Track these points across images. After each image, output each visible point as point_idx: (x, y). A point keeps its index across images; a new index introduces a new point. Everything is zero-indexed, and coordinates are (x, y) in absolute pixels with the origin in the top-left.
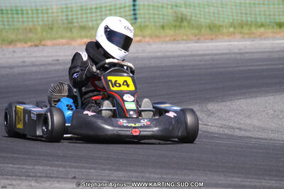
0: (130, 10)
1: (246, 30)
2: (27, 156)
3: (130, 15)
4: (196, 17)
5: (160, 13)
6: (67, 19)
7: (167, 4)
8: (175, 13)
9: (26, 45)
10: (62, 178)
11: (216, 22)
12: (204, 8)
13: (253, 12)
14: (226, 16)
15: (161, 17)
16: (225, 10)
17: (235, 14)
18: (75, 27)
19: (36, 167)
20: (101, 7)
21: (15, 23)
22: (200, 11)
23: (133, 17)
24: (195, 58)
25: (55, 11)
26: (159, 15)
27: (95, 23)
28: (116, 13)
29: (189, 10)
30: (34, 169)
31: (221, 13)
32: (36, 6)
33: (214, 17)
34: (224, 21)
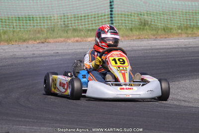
0: (108, 18)
1: (189, 31)
2: (35, 121)
3: (108, 21)
4: (154, 22)
5: (130, 19)
6: (64, 24)
7: (135, 14)
8: (140, 19)
9: (35, 42)
11: (169, 26)
12: (160, 16)
13: (195, 19)
14: (176, 22)
15: (130, 22)
16: (175, 17)
17: (182, 20)
18: (70, 29)
19: (42, 128)
20: (88, 16)
21: (28, 27)
22: (158, 18)
23: (110, 22)
24: (154, 51)
25: (56, 18)
26: (128, 21)
27: (84, 26)
28: (98, 20)
29: (149, 17)
30: (40, 129)
31: (172, 19)
32: (43, 15)
33: (167, 22)
34: (174, 25)
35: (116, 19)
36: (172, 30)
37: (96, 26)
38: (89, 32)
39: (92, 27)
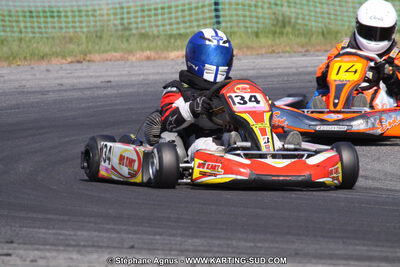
0: (210, 11)
2: (66, 218)
3: (210, 18)
4: (303, 19)
5: (254, 14)
6: (122, 24)
7: (263, 2)
8: (275, 14)
9: (64, 61)
10: (115, 248)
11: (333, 27)
12: (315, 6)
14: (346, 19)
15: (255, 20)
16: (345, 9)
18: (134, 35)
19: (79, 233)
20: (170, 7)
21: (50, 30)
22: (310, 11)
23: (215, 20)
24: (302, 77)
25: (105, 12)
26: (251, 16)
27: (161, 28)
28: (191, 15)
29: (293, 10)
30: (75, 235)
31: (339, 13)
32: (78, 6)
33: (329, 19)
34: (343, 25)
35: (227, 12)
36: (339, 35)
37: (185, 28)
38: (172, 41)
39: (178, 29)
